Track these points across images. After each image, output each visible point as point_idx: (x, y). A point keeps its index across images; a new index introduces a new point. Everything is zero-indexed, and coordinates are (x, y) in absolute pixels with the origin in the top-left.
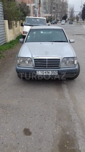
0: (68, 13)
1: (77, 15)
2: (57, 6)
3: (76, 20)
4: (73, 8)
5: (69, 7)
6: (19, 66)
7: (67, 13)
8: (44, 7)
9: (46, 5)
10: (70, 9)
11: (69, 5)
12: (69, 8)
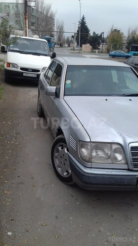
0: (55, 33)
1: (68, 37)
2: (38, 21)
3: (66, 45)
4: (62, 26)
5: (55, 24)
6: (89, 165)
7: (53, 33)
8: (16, 21)
9: (19, 17)
10: (58, 27)
11: (55, 21)
12: (55, 26)
